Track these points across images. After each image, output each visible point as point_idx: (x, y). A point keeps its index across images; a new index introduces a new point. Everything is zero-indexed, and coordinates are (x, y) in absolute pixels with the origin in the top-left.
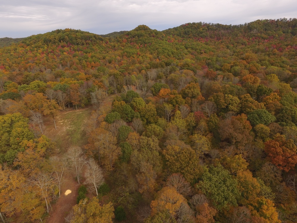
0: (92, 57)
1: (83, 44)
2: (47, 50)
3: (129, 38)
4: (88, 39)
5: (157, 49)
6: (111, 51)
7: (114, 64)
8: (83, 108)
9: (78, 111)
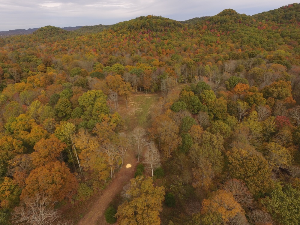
0: (168, 44)
1: (162, 31)
2: (130, 36)
3: (210, 25)
4: (167, 25)
5: (242, 37)
6: (189, 39)
7: (189, 52)
8: (152, 93)
9: (147, 95)
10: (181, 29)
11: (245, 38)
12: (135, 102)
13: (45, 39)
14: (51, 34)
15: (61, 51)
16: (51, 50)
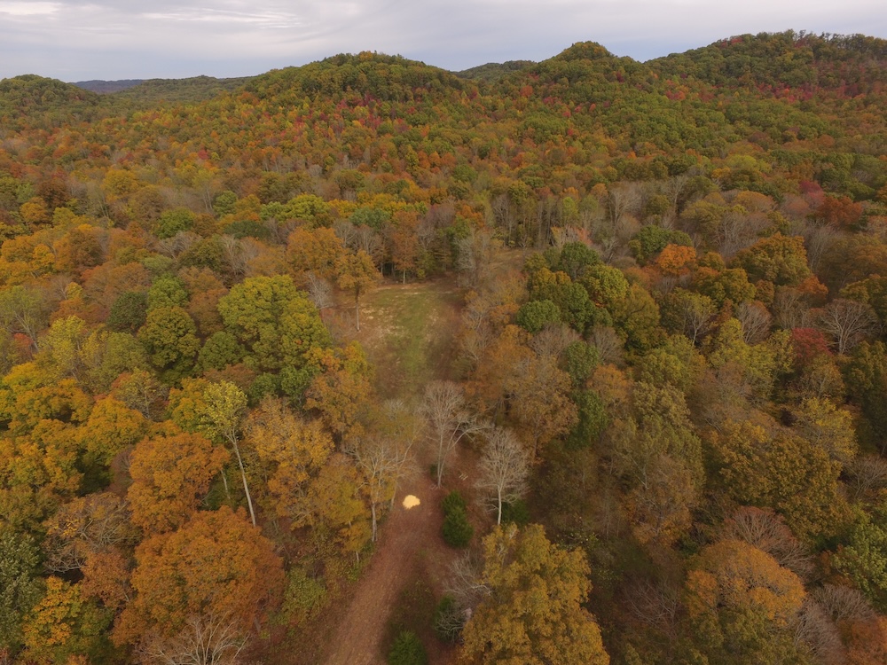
0: (432, 137)
1: (406, 99)
2: (311, 112)
3: (541, 84)
4: (422, 83)
5: (632, 119)
6: (485, 122)
7: (497, 161)
8: (419, 280)
9: (407, 287)
10: (460, 95)
11: (640, 121)
12: (378, 309)
13: (21, 118)
14: (38, 102)
15: (84, 157)
16: (50, 154)
